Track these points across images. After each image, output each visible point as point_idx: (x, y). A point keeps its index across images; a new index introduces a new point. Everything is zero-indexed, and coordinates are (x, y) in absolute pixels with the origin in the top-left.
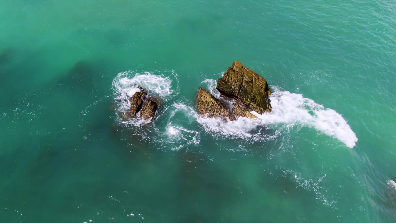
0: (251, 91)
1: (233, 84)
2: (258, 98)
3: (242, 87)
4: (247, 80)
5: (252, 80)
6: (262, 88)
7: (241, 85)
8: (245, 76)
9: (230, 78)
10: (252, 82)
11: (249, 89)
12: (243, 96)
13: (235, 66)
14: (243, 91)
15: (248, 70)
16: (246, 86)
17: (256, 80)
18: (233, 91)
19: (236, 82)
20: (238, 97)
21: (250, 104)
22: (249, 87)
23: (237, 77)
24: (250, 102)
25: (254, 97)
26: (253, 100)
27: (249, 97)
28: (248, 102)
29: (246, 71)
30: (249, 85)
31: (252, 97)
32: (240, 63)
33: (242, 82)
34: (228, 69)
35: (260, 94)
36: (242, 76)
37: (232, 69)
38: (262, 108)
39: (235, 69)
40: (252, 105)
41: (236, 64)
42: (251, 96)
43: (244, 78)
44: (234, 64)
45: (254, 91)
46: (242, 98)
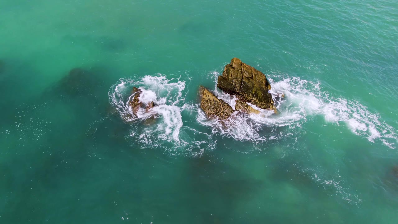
0: (253, 87)
1: (234, 81)
2: (260, 93)
3: (243, 83)
4: (247, 76)
5: (252, 76)
6: (262, 83)
7: (242, 81)
8: (244, 72)
9: (230, 75)
10: (252, 78)
11: (249, 85)
12: (245, 93)
13: (234, 63)
14: (244, 87)
15: (247, 67)
16: (247, 82)
17: (256, 76)
18: (234, 88)
19: (236, 79)
20: (240, 93)
21: (252, 100)
22: (249, 83)
23: (237, 74)
24: (252, 98)
25: (255, 92)
26: (255, 95)
27: (250, 93)
28: (250, 98)
29: (245, 67)
30: (249, 81)
31: (254, 93)
32: (239, 60)
33: (243, 78)
34: (227, 67)
35: (261, 89)
36: (242, 73)
37: (231, 66)
38: (264, 103)
39: (234, 65)
40: (255, 101)
41: (235, 61)
42: (252, 92)
43: (244, 74)
44: (232, 61)
45: (255, 86)
46: (244, 94)
